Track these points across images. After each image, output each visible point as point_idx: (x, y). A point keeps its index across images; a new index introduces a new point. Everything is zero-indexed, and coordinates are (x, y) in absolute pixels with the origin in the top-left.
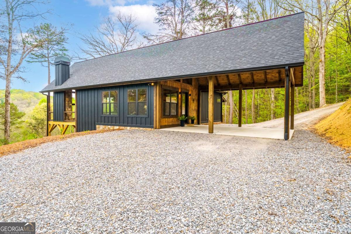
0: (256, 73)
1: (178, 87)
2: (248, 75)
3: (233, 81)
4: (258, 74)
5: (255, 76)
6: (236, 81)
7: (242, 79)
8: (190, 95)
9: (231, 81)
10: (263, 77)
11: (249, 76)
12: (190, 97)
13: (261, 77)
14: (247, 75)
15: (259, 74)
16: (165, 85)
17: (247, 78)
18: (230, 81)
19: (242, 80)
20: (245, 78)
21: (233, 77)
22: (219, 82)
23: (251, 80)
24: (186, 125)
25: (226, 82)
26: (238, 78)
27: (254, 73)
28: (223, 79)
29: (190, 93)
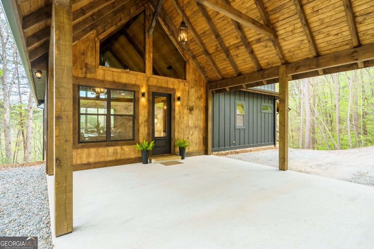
0: (322, 27)
1: (138, 83)
2: (300, 39)
3: (266, 61)
4: (328, 27)
5: (321, 36)
6: (273, 60)
7: (285, 52)
8: (179, 99)
9: (263, 63)
10: (347, 33)
11: (302, 41)
12: (178, 103)
13: (340, 36)
14: (296, 40)
15: (330, 28)
16: (85, 77)
17: (299, 48)
18: (261, 62)
19: (287, 55)
20: (293, 50)
21: (265, 50)
22: (240, 68)
23: (310, 50)
24: (153, 160)
25: (252, 67)
26: (275, 51)
27: (316, 28)
28: (245, 61)
29: (178, 94)
